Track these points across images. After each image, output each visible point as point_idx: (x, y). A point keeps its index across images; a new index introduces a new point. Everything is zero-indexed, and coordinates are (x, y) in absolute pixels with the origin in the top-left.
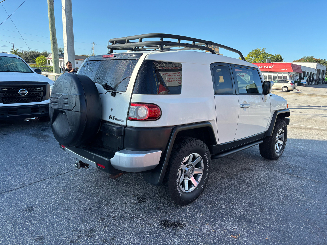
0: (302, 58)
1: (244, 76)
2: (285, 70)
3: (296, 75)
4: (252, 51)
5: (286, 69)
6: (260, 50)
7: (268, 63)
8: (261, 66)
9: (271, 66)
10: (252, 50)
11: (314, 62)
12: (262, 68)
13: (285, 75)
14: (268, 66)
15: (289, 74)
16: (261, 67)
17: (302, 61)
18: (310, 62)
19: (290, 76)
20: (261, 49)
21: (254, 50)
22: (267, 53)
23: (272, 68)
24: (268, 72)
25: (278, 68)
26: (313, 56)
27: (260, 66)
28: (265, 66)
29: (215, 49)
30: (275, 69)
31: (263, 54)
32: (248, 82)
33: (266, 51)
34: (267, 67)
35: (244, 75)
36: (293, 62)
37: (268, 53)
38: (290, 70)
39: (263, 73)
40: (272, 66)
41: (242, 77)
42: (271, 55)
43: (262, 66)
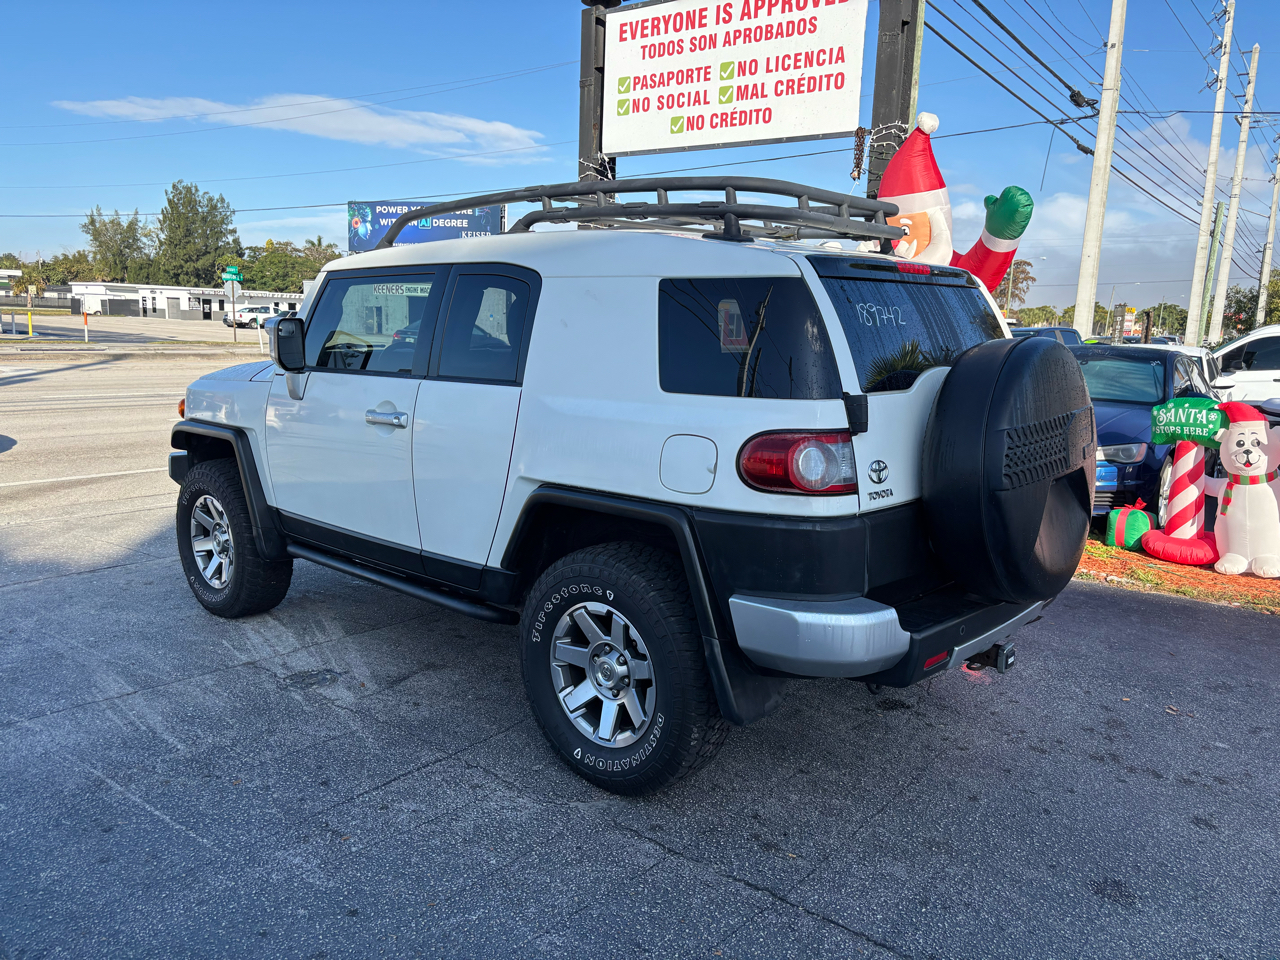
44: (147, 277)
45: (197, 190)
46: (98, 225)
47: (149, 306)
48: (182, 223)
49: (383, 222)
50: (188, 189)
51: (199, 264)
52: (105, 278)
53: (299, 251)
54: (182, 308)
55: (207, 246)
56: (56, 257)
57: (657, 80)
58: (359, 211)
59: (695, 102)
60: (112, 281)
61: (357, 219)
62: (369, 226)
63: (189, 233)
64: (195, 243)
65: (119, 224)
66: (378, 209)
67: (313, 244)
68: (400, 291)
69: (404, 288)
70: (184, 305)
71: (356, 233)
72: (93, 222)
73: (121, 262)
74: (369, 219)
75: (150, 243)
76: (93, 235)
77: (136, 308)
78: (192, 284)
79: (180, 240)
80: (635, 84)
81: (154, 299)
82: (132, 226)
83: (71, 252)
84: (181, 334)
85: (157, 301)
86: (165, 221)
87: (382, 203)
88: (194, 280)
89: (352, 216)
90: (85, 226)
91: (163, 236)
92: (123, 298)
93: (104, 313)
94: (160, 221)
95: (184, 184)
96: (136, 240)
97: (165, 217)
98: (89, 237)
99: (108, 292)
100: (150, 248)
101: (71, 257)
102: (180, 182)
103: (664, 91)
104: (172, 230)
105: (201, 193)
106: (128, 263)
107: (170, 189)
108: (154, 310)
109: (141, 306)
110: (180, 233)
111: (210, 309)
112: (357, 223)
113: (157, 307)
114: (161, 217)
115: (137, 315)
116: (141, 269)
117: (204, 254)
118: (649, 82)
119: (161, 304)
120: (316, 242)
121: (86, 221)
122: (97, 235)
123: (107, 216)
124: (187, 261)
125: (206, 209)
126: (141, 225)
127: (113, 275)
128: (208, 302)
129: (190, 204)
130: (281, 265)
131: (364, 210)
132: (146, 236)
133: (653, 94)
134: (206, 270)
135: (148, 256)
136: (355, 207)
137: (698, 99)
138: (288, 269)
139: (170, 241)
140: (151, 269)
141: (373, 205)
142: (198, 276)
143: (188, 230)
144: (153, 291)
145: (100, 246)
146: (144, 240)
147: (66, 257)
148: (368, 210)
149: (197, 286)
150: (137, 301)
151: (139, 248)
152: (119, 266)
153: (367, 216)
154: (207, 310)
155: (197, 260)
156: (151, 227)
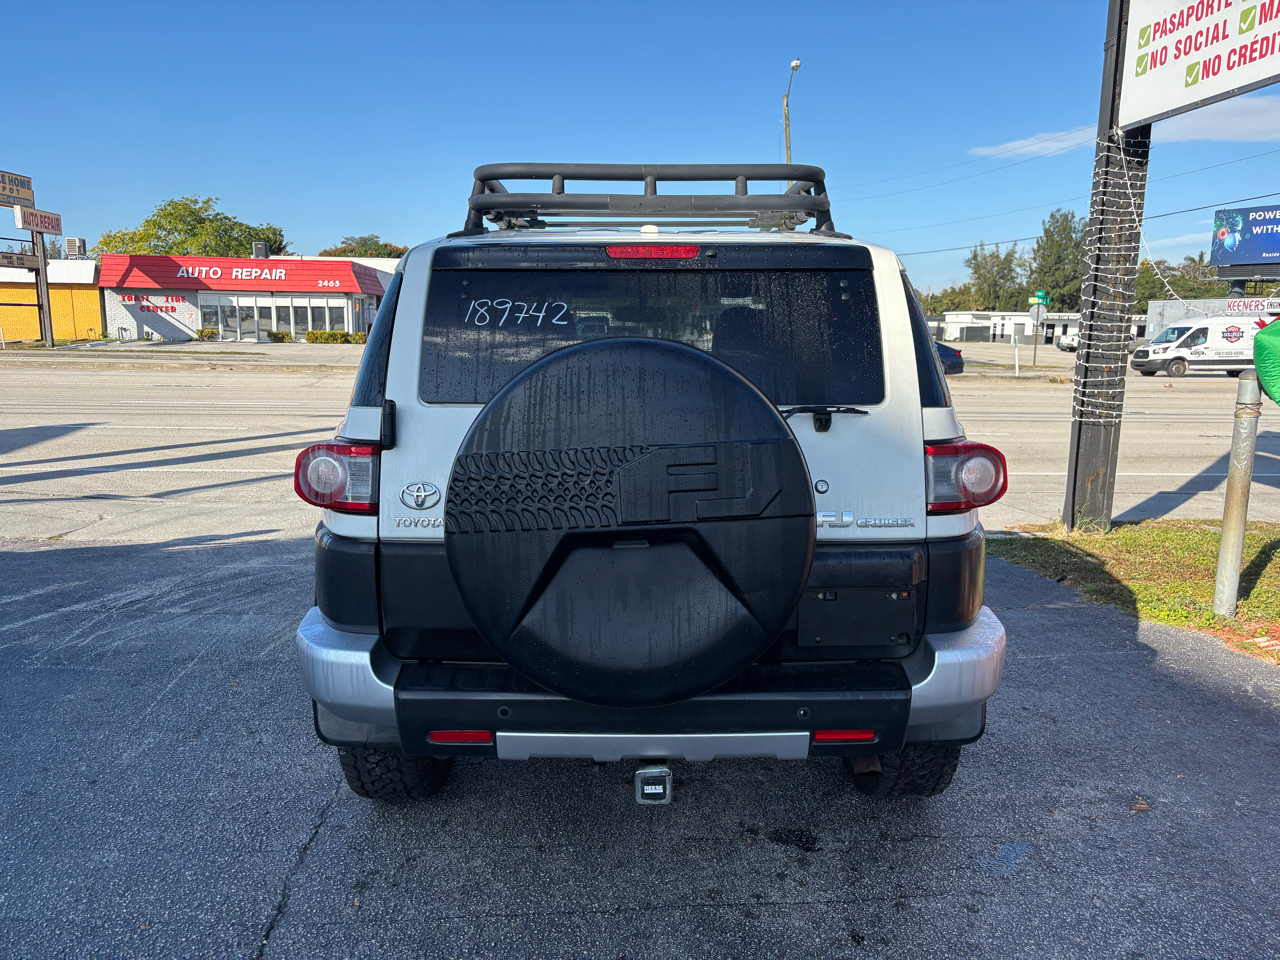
0: (343, 243)
1: (173, 309)
2: (331, 284)
3: (368, 302)
4: (162, 207)
5: (337, 282)
6: (196, 202)
7: (260, 258)
8: (240, 270)
9: (278, 271)
10: (163, 204)
11: (389, 255)
12: (244, 277)
13: (335, 302)
14: (266, 270)
15: (350, 302)
16: (239, 274)
17: (352, 251)
18: (378, 256)
19: (354, 308)
20: (200, 200)
21: (172, 203)
22: (226, 218)
23: (283, 278)
24: (272, 292)
25: (306, 278)
26: (377, 237)
27: (235, 270)
28: (254, 270)
29: (15, 188)
30: (295, 283)
31: (211, 221)
32: (195, 336)
33: (217, 208)
34: (266, 274)
35: (175, 304)
36: (321, 255)
37: (229, 220)
38: (350, 284)
39: (233, 295)
40: (284, 272)
41: (163, 315)
42: (243, 228)
43: (245, 270)
44: (1016, 305)
45: (1073, 217)
46: (979, 259)
47: (998, 332)
48: (1055, 250)
49: (1257, 230)
50: (1065, 217)
51: (1065, 291)
52: (979, 308)
53: (1174, 269)
54: (1026, 333)
55: (1075, 271)
56: (945, 291)
57: (1176, 21)
58: (1227, 219)
59: (1213, 38)
60: (984, 310)
61: (1224, 230)
62: (1238, 236)
63: (1059, 260)
64: (1064, 269)
65: (998, 257)
66: (1252, 216)
67: (1193, 260)
68: (1260, 307)
69: (1265, 304)
70: (1029, 331)
71: (1222, 245)
72: (975, 257)
73: (995, 292)
74: (1240, 228)
75: (1023, 272)
76: (974, 268)
77: (986, 334)
78: (1056, 309)
79: (1050, 268)
80: (1155, 32)
81: (1003, 325)
82: (1010, 257)
83: (958, 285)
84: (1002, 358)
85: (1005, 328)
86: (1038, 251)
87: (1256, 210)
88: (1058, 305)
89: (1219, 227)
90: (968, 261)
91: (1034, 265)
92: (980, 325)
93: (961, 339)
94: (1034, 251)
95: (1062, 212)
96: (1011, 270)
97: (1039, 246)
98: (971, 271)
99: (975, 320)
100: (1022, 277)
101: (957, 290)
102: (1058, 211)
103: (1181, 34)
104: (1043, 258)
105: (1076, 219)
106: (1001, 293)
107: (1047, 219)
108: (1002, 336)
109: (991, 332)
110: (1052, 260)
111: (1053, 334)
112: (1223, 234)
113: (1005, 333)
114: (1036, 247)
115: (988, 341)
116: (1011, 297)
117: (1072, 280)
118: (1169, 26)
119: (1009, 330)
120: (1197, 259)
121: (970, 255)
122: (977, 269)
123: (989, 250)
124: (1054, 288)
125: (1080, 235)
126: (1017, 256)
127: (986, 304)
128: (1051, 327)
129: (1065, 230)
130: (1148, 286)
131: (1234, 218)
132: (1020, 266)
133: (1169, 40)
134: (1071, 296)
135: (1020, 284)
136: (1224, 217)
137: (1218, 34)
138: (1156, 290)
139: (1041, 270)
140: (1020, 297)
141: (1245, 212)
142: (1063, 302)
143: (1059, 257)
144: (1003, 318)
145: (979, 278)
146: (1018, 270)
147: (953, 289)
148: (1239, 219)
149: (1060, 311)
150: (989, 328)
151: (1013, 278)
152: (992, 296)
153: (1237, 225)
154: (1050, 335)
155: (1064, 286)
156: (1026, 257)
